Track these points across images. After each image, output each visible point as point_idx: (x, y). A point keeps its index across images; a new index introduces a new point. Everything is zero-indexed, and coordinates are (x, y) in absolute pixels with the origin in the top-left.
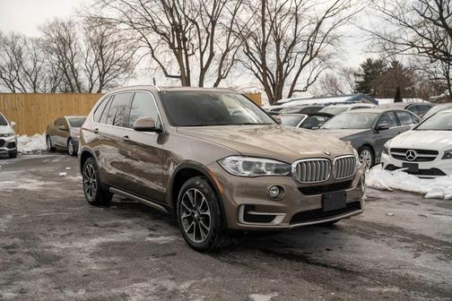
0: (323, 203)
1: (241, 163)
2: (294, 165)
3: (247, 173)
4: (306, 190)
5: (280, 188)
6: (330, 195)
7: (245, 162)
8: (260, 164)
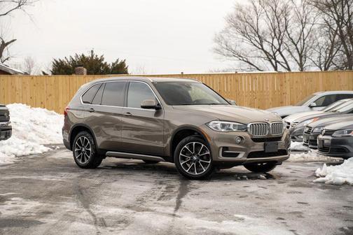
0: (264, 148)
1: (219, 125)
2: (249, 126)
3: (223, 130)
4: (256, 140)
5: (241, 138)
6: (269, 143)
7: (222, 124)
8: (229, 125)
